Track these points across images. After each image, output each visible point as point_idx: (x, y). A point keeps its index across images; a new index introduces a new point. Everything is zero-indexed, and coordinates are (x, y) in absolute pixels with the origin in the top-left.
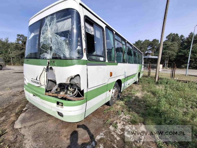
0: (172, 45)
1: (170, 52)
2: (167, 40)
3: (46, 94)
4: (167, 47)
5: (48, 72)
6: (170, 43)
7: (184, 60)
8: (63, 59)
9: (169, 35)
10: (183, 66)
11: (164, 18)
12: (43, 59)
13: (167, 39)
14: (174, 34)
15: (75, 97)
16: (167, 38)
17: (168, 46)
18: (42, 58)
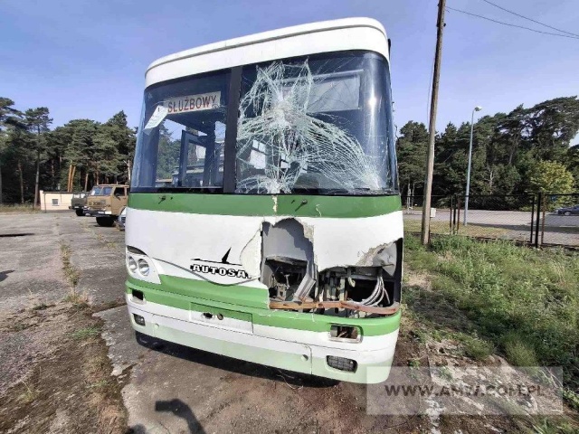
0: (415, 149)
1: (411, 166)
2: (402, 138)
3: (272, 308)
4: (405, 154)
5: (267, 234)
6: (409, 145)
7: (442, 186)
8: (353, 195)
9: (407, 126)
10: (443, 203)
11: (434, 87)
12: (254, 192)
13: (403, 135)
14: (416, 124)
15: (379, 304)
16: (402, 131)
17: (407, 152)
18: (245, 190)
